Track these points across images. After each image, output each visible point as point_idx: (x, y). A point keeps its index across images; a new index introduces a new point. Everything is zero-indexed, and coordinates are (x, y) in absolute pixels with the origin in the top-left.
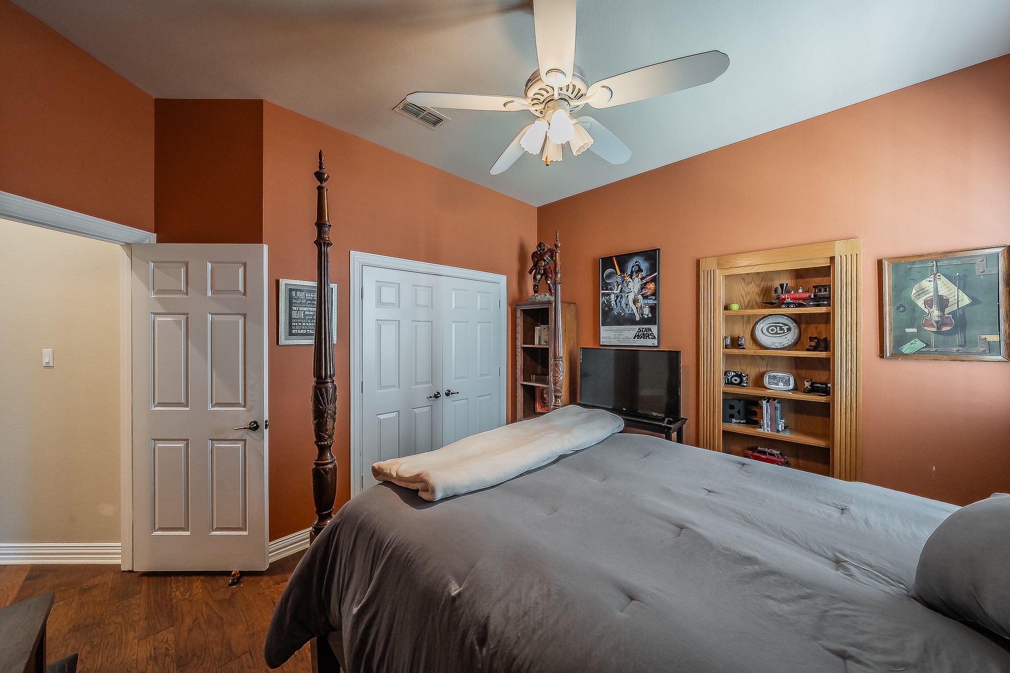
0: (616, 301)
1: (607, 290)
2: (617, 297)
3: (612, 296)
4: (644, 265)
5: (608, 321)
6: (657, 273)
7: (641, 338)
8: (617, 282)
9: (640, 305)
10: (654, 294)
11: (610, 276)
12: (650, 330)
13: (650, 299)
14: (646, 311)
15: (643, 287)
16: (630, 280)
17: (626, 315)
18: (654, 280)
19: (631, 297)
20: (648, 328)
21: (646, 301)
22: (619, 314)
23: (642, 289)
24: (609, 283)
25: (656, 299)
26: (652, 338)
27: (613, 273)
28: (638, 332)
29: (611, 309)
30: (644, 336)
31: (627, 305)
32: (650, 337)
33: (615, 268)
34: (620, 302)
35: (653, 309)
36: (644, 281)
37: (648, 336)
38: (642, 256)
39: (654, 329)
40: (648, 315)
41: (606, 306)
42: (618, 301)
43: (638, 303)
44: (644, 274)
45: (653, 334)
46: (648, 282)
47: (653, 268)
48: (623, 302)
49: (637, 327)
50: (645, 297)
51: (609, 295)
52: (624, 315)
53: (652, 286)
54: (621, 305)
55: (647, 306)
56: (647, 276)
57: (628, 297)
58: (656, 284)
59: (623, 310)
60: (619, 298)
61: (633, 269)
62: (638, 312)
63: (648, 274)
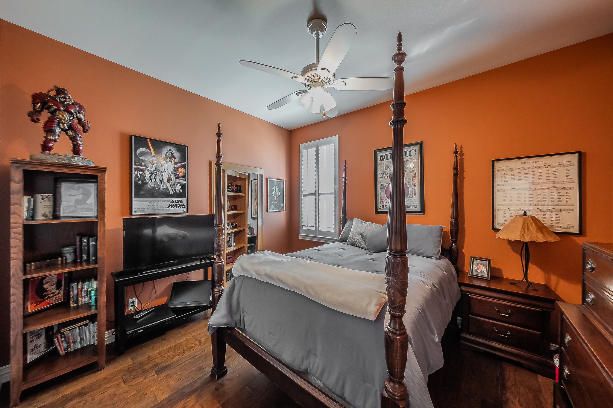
0: (150, 177)
1: (141, 165)
2: (152, 174)
3: (146, 172)
4: (177, 155)
5: (142, 193)
6: (186, 163)
7: (174, 208)
8: (152, 161)
9: (173, 183)
10: (184, 176)
11: (143, 154)
12: (182, 201)
13: (181, 180)
14: (178, 188)
15: (176, 170)
16: (164, 162)
17: (161, 190)
18: (184, 167)
19: (165, 176)
20: (180, 200)
21: (178, 181)
22: (154, 188)
23: (175, 171)
24: (143, 161)
25: (185, 180)
26: (183, 207)
27: (147, 153)
28: (172, 203)
29: (145, 183)
30: (177, 206)
31: (161, 181)
32: (181, 206)
33: (149, 149)
34: (154, 178)
35: (183, 187)
36: (176, 166)
37: (180, 206)
38: (174, 147)
39: (184, 201)
40: (179, 191)
41: (139, 180)
42: (152, 177)
43: (172, 181)
44: (176, 160)
45: (183, 204)
46: (180, 167)
47: (184, 158)
48: (158, 178)
49: (171, 199)
50: (177, 178)
51: (143, 170)
52: (159, 189)
53: (182, 170)
54: (155, 181)
55: (179, 185)
56: (179, 162)
57: (162, 175)
58: (185, 170)
59: (158, 185)
60: (154, 175)
61: (167, 154)
62: (171, 187)
63: (180, 161)
